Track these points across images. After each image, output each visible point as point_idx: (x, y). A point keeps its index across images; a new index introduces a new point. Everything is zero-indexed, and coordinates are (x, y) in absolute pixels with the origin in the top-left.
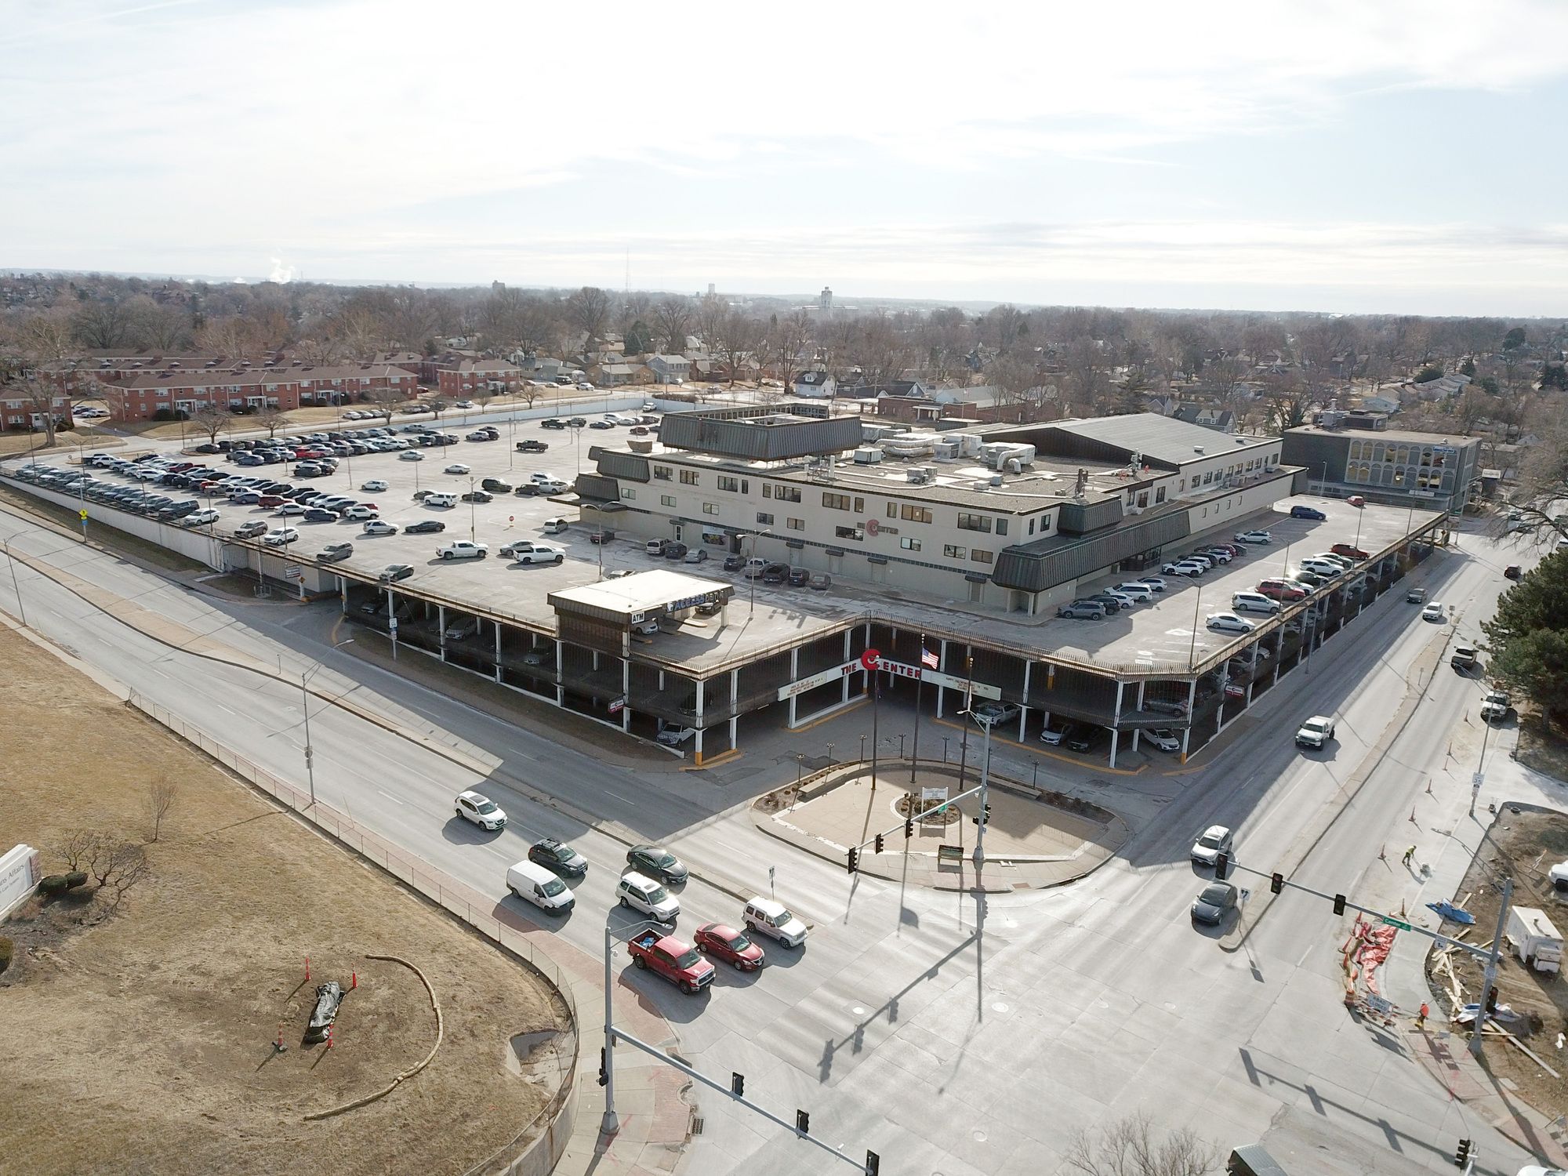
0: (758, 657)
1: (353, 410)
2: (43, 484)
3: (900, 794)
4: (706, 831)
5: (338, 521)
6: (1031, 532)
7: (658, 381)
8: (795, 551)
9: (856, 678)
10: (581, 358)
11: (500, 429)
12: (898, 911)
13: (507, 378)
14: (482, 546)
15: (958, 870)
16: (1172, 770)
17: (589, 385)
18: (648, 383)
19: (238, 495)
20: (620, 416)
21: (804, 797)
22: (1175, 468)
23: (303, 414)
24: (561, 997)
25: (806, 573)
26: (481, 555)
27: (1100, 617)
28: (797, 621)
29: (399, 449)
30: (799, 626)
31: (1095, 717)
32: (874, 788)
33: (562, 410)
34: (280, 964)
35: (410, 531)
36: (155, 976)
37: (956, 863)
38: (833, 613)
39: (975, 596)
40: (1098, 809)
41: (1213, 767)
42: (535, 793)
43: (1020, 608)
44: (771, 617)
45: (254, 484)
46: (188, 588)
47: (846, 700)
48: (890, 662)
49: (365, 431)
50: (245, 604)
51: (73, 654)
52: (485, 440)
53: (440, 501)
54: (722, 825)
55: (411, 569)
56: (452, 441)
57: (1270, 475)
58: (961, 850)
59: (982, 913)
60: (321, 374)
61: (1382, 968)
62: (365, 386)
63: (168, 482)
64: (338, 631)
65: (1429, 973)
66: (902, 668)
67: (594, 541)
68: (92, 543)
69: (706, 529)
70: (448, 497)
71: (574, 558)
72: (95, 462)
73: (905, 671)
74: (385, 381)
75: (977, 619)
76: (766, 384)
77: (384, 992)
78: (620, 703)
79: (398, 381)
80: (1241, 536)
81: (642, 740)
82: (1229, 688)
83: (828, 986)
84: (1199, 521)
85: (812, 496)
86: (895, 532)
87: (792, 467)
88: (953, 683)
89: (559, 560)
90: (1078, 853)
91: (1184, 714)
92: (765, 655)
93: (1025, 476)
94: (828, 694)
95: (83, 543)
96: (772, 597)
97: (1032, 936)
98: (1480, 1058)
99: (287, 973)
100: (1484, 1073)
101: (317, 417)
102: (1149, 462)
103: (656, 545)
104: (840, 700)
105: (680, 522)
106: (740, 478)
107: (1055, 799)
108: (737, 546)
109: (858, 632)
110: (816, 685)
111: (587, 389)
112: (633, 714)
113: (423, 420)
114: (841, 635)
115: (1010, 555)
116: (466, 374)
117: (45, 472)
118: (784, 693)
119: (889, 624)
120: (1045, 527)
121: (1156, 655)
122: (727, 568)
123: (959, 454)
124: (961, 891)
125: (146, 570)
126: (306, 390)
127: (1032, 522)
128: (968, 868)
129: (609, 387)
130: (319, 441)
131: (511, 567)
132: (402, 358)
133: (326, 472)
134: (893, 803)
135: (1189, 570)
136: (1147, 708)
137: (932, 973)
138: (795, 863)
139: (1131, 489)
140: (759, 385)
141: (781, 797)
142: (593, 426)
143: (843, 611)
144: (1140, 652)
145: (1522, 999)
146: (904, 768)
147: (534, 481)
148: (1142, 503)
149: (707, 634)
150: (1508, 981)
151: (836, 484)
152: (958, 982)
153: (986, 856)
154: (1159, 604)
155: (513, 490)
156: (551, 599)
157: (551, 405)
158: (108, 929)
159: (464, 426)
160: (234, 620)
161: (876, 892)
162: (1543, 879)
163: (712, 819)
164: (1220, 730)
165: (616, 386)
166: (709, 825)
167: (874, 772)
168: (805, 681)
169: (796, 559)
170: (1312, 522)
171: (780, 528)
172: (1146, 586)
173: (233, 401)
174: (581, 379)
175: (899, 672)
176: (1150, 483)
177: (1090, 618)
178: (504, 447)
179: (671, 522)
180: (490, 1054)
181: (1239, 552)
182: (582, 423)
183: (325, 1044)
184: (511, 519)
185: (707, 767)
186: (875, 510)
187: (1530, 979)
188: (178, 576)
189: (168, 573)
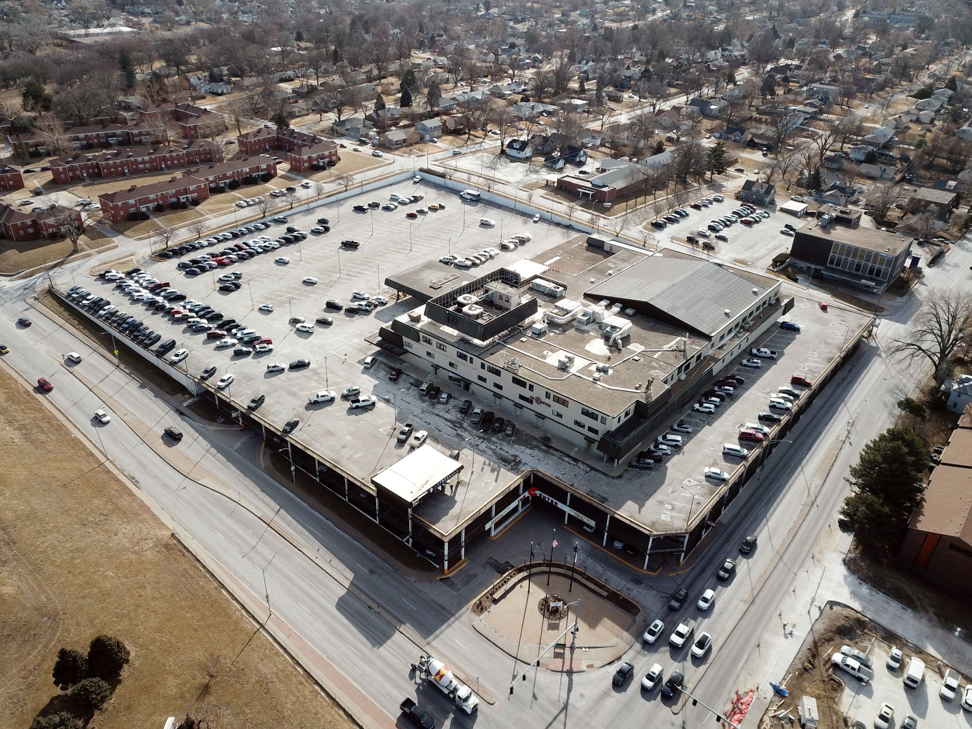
0: (475, 517)
1: (240, 196)
3: (543, 595)
4: (449, 630)
6: (619, 420)
7: (423, 141)
8: (498, 401)
9: (525, 500)
11: (330, 217)
13: (331, 155)
15: (563, 656)
16: (675, 571)
17: (381, 151)
18: (416, 144)
20: (400, 194)
21: (496, 601)
22: (709, 338)
23: (213, 203)
25: (502, 421)
26: (332, 400)
27: (649, 470)
28: (496, 476)
29: (273, 249)
30: (498, 480)
32: (529, 593)
35: (291, 368)
37: (562, 651)
39: (589, 447)
40: (633, 605)
41: (694, 568)
42: (370, 603)
43: (611, 465)
44: (483, 470)
46: (181, 413)
47: (520, 510)
48: (543, 495)
50: (212, 428)
51: (136, 483)
52: (322, 233)
53: (305, 327)
54: (456, 624)
55: (298, 422)
56: (303, 236)
57: (771, 306)
58: (565, 645)
59: (570, 688)
60: (219, 169)
63: (152, 305)
64: (263, 456)
66: (549, 499)
67: (391, 377)
68: (122, 366)
69: (451, 374)
71: (380, 400)
73: (550, 501)
74: (258, 168)
75: (588, 469)
78: (408, 537)
79: (265, 167)
81: (419, 554)
84: (718, 368)
85: (507, 376)
86: (549, 406)
88: (573, 512)
89: (373, 404)
90: (619, 641)
91: (682, 547)
93: (623, 356)
95: (118, 366)
96: (484, 447)
105: (436, 369)
106: (469, 356)
107: (614, 598)
108: (467, 387)
109: (527, 480)
110: (504, 514)
112: (413, 542)
113: (284, 209)
114: (518, 486)
115: (606, 435)
118: (487, 527)
119: (542, 474)
120: (627, 416)
121: (673, 509)
122: (461, 411)
123: (591, 321)
124: (562, 672)
125: (156, 395)
126: (211, 182)
128: (567, 652)
131: (349, 412)
133: (237, 285)
134: (537, 603)
139: (680, 368)
140: (485, 136)
141: (484, 601)
142: (385, 209)
143: (520, 461)
146: (544, 573)
151: (519, 373)
153: (577, 646)
155: (343, 311)
156: (373, 481)
159: (308, 213)
160: (210, 445)
163: (452, 619)
164: (704, 537)
165: (396, 152)
167: (530, 577)
168: (499, 516)
169: (497, 409)
171: (490, 385)
173: (172, 201)
174: (375, 142)
175: (546, 500)
176: (692, 357)
177: (645, 469)
178: (333, 244)
179: (432, 368)
182: (377, 205)
185: (450, 576)
186: (539, 393)
188: (172, 399)
189: (168, 397)
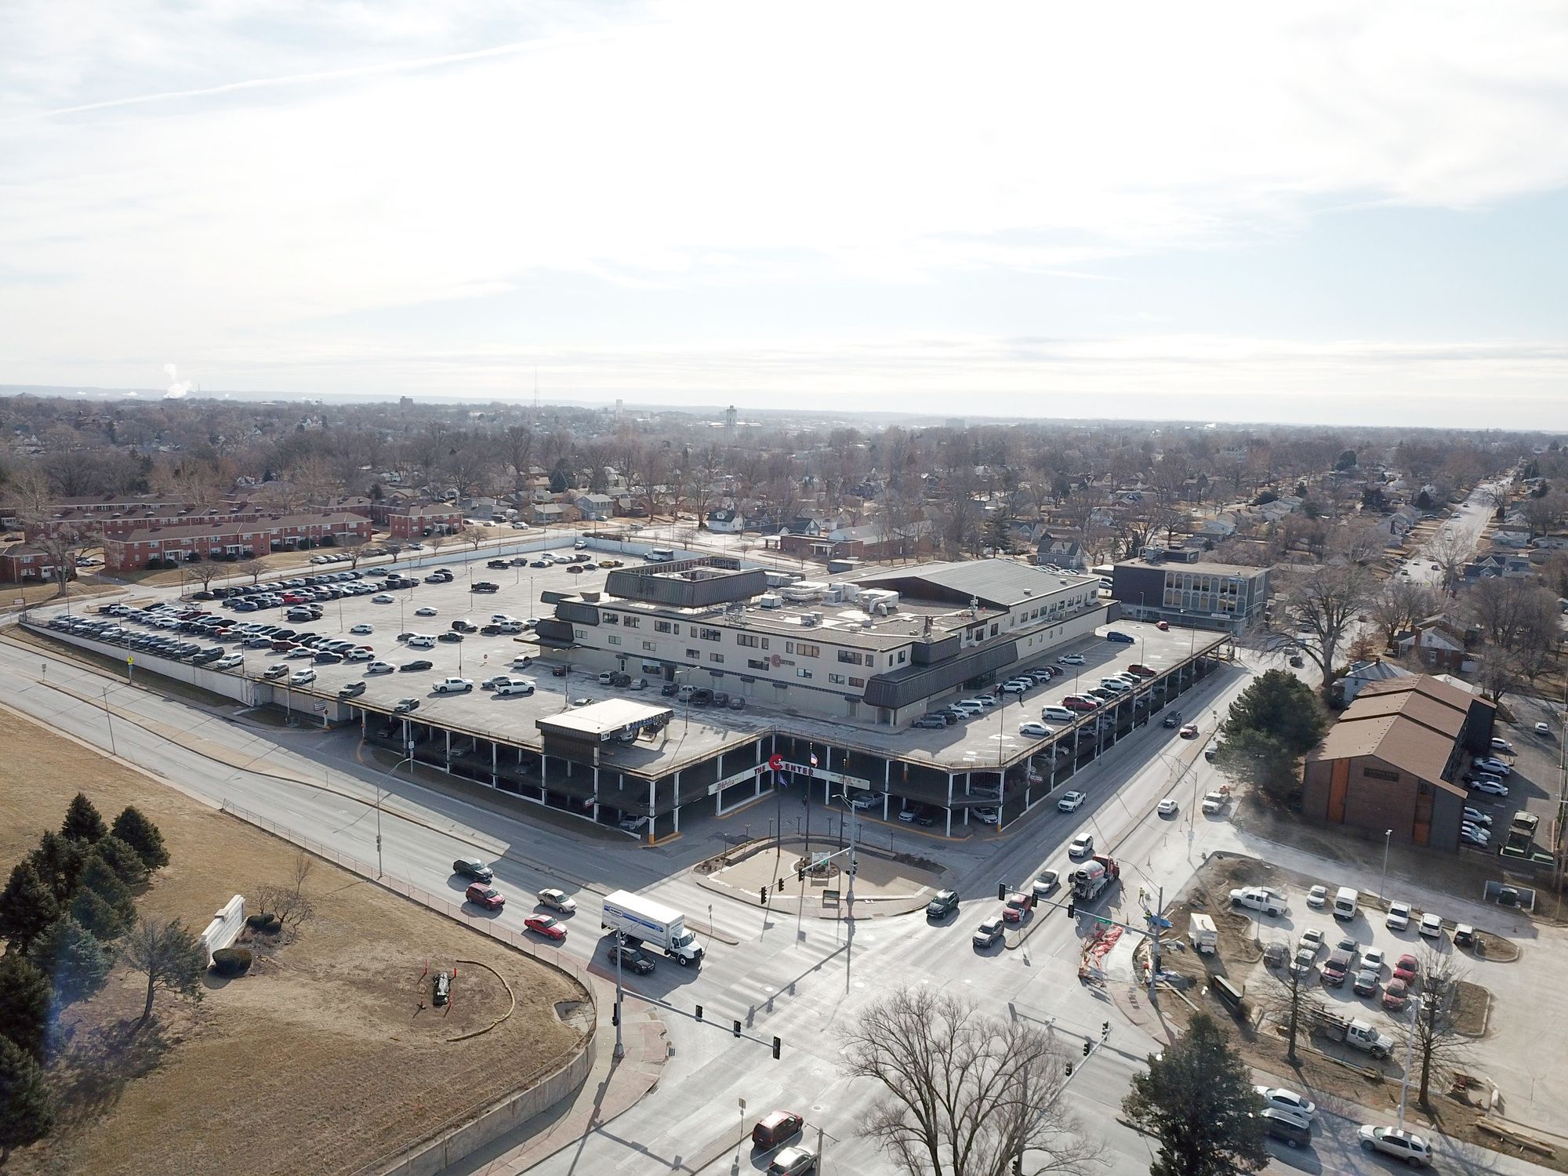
0: (693, 763)
1: (320, 554)
2: (76, 632)
3: (797, 859)
4: (663, 888)
5: (342, 661)
6: (891, 664)
7: (585, 518)
8: (717, 679)
9: (765, 777)
10: (513, 496)
11: (453, 570)
12: (797, 933)
13: (451, 520)
14: (469, 681)
15: (837, 906)
16: (993, 837)
17: (524, 524)
18: (576, 520)
19: (252, 640)
20: (556, 555)
21: (730, 863)
22: (1006, 609)
23: (276, 559)
24: (580, 984)
25: (726, 696)
26: (468, 689)
27: (942, 727)
28: (721, 735)
29: (369, 592)
30: (724, 738)
31: (932, 799)
32: (779, 856)
33: (504, 550)
34: (407, 965)
35: (404, 669)
36: (335, 971)
37: (835, 902)
38: (747, 728)
39: (853, 713)
40: (935, 865)
41: (1020, 834)
42: (537, 866)
43: (885, 721)
44: (702, 732)
45: (261, 630)
46: (230, 721)
47: (758, 795)
48: (791, 764)
49: (336, 576)
50: (282, 732)
51: (161, 775)
52: (442, 582)
53: (422, 642)
54: (673, 883)
55: (418, 702)
56: (414, 584)
57: (1089, 607)
58: (838, 893)
59: (851, 932)
60: (286, 523)
61: (1106, 955)
62: (326, 531)
63: (185, 629)
64: (361, 753)
65: (1135, 957)
66: (799, 768)
67: (555, 674)
68: (137, 685)
69: (646, 662)
70: (429, 638)
71: (541, 689)
72: (112, 611)
73: (802, 770)
74: (344, 527)
75: (853, 729)
76: (682, 517)
77: (474, 979)
78: (592, 800)
79: (355, 526)
80: (1062, 658)
81: (608, 827)
82: (1032, 777)
83: (749, 976)
84: (1024, 649)
85: (729, 637)
86: (793, 664)
87: (713, 612)
88: (836, 778)
89: (531, 691)
90: (919, 893)
91: (998, 796)
92: (698, 761)
93: (890, 618)
94: (746, 788)
95: (128, 684)
96: (700, 716)
97: (883, 944)
98: (1154, 1002)
99: (413, 969)
100: (1154, 1010)
101: (287, 561)
102: (984, 604)
103: (607, 676)
104: (754, 793)
105: (624, 657)
106: (673, 622)
107: (906, 859)
108: (670, 676)
109: (766, 742)
110: (736, 783)
111: (522, 528)
112: (600, 807)
113: (384, 563)
114: (755, 743)
115: (876, 682)
116: (415, 518)
117: (77, 622)
118: (712, 789)
119: (789, 735)
120: (901, 660)
121: (979, 754)
122: (664, 694)
123: (842, 599)
124: (839, 919)
125: (190, 707)
126: (274, 537)
127: (891, 657)
128: (844, 905)
129: (542, 525)
130: (298, 586)
131: (494, 698)
132: (353, 502)
133: (316, 616)
134: (792, 865)
135: (1015, 688)
136: (973, 793)
137: (817, 968)
138: (725, 905)
139: (969, 627)
140: (676, 520)
141: (713, 864)
142: (533, 565)
143: (755, 726)
144: (968, 752)
145: (1189, 969)
146: (800, 841)
147: (495, 621)
148: (979, 637)
149: (655, 747)
150: (1184, 959)
151: (747, 627)
152: (835, 973)
153: (856, 897)
154: (990, 716)
155: (479, 630)
156: (538, 724)
157: (494, 546)
158: (296, 946)
159: (420, 567)
160: (276, 746)
161: (781, 921)
162: (1226, 899)
163: (667, 879)
164: (1028, 808)
165: (548, 524)
166: (664, 884)
167: (778, 845)
168: (727, 780)
169: (717, 686)
170: (1124, 644)
171: (704, 660)
172: (979, 702)
173: (214, 550)
174: (515, 518)
175: (797, 771)
176: (985, 622)
177: (935, 727)
178: (460, 588)
179: (617, 656)
180: (544, 1011)
181: (1058, 672)
182: (523, 563)
183: (448, 1005)
184: (486, 657)
185: (657, 845)
186: (777, 647)
187: (1198, 958)
188: (218, 710)
189: (208, 708)
